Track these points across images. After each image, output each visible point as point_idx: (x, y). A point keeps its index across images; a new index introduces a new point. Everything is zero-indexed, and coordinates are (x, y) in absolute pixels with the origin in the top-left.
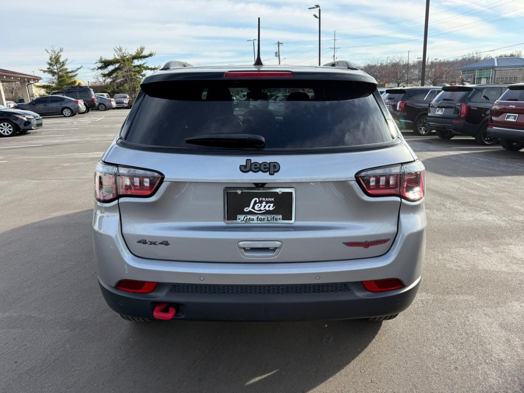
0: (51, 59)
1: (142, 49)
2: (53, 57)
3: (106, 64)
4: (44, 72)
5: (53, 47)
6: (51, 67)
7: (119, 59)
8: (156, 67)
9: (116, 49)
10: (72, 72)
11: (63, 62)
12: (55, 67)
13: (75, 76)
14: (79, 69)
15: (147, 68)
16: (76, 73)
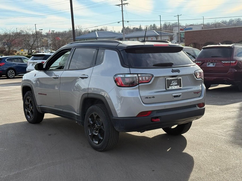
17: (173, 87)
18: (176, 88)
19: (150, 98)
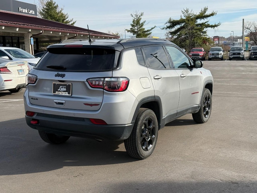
0: (134, 21)
1: (206, 10)
2: (136, 20)
3: (173, 23)
4: (128, 31)
5: (136, 12)
6: (133, 28)
7: (184, 20)
8: (216, 24)
9: (184, 11)
10: (148, 31)
11: (142, 24)
12: (136, 28)
13: (149, 34)
14: (153, 28)
15: (208, 26)
16: (150, 32)
17: (61, 93)
18: (63, 94)
19: (34, 99)
